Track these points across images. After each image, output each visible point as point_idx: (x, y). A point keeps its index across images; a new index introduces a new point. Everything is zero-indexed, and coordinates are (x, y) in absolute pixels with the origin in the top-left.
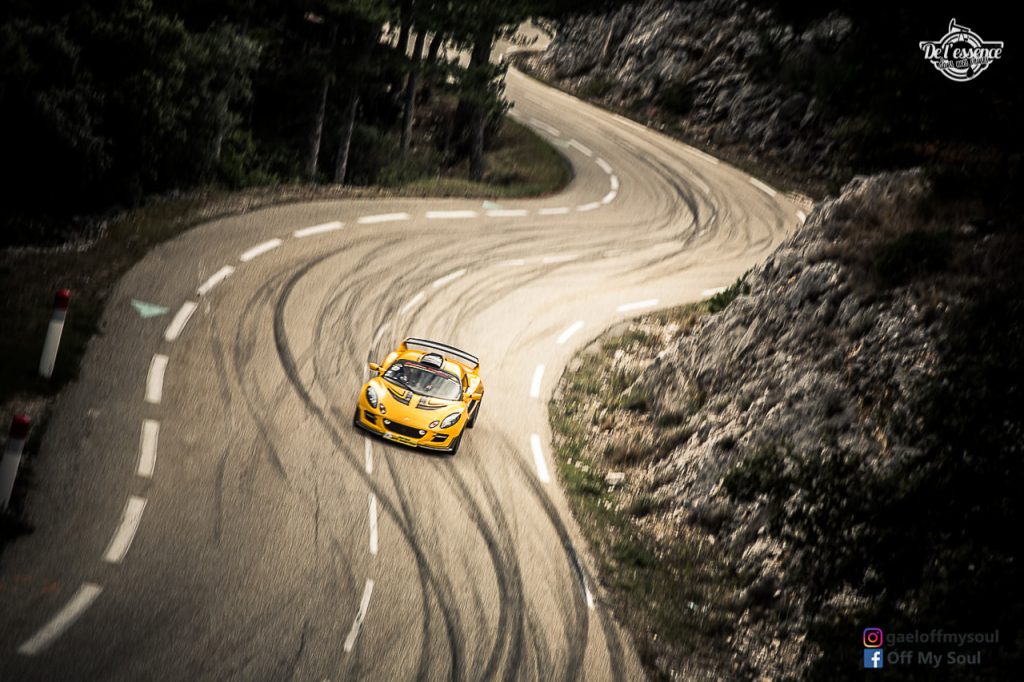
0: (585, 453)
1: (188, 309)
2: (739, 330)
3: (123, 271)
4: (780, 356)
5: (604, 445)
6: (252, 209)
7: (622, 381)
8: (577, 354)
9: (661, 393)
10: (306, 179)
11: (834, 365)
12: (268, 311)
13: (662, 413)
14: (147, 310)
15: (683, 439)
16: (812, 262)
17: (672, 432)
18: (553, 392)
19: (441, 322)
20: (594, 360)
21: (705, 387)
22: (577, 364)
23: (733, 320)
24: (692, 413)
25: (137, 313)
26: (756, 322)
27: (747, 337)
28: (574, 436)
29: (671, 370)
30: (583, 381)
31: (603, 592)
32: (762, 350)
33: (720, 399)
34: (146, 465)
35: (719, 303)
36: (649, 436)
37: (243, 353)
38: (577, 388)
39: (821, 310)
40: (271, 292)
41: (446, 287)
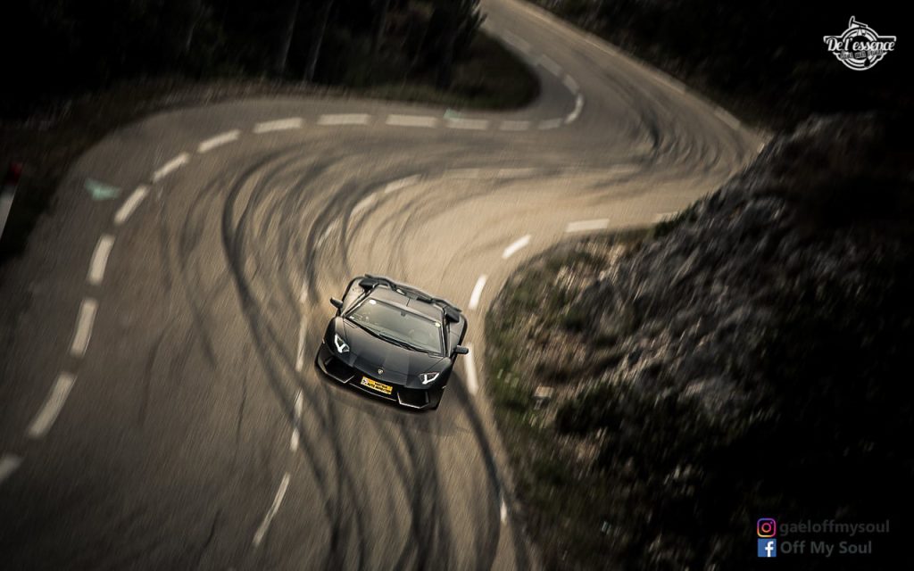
0: (516, 366)
1: (139, 194)
2: (679, 258)
3: (80, 152)
4: (716, 287)
5: (535, 362)
6: (215, 100)
7: (561, 299)
8: (520, 269)
9: (598, 313)
10: (272, 75)
11: (768, 301)
12: (218, 202)
13: (597, 336)
14: (100, 192)
15: (613, 362)
16: (757, 196)
17: (603, 354)
18: (492, 305)
19: (389, 227)
20: (536, 277)
21: (641, 312)
22: (518, 279)
23: (675, 247)
24: (626, 336)
25: (88, 195)
26: (696, 253)
27: (686, 267)
28: (508, 350)
29: (609, 292)
30: (524, 295)
31: (518, 507)
32: (700, 279)
33: (653, 325)
34: (80, 342)
35: (664, 229)
36: (581, 355)
37: (188, 241)
38: (516, 302)
39: (762, 244)
40: (223, 184)
41: (397, 193)
